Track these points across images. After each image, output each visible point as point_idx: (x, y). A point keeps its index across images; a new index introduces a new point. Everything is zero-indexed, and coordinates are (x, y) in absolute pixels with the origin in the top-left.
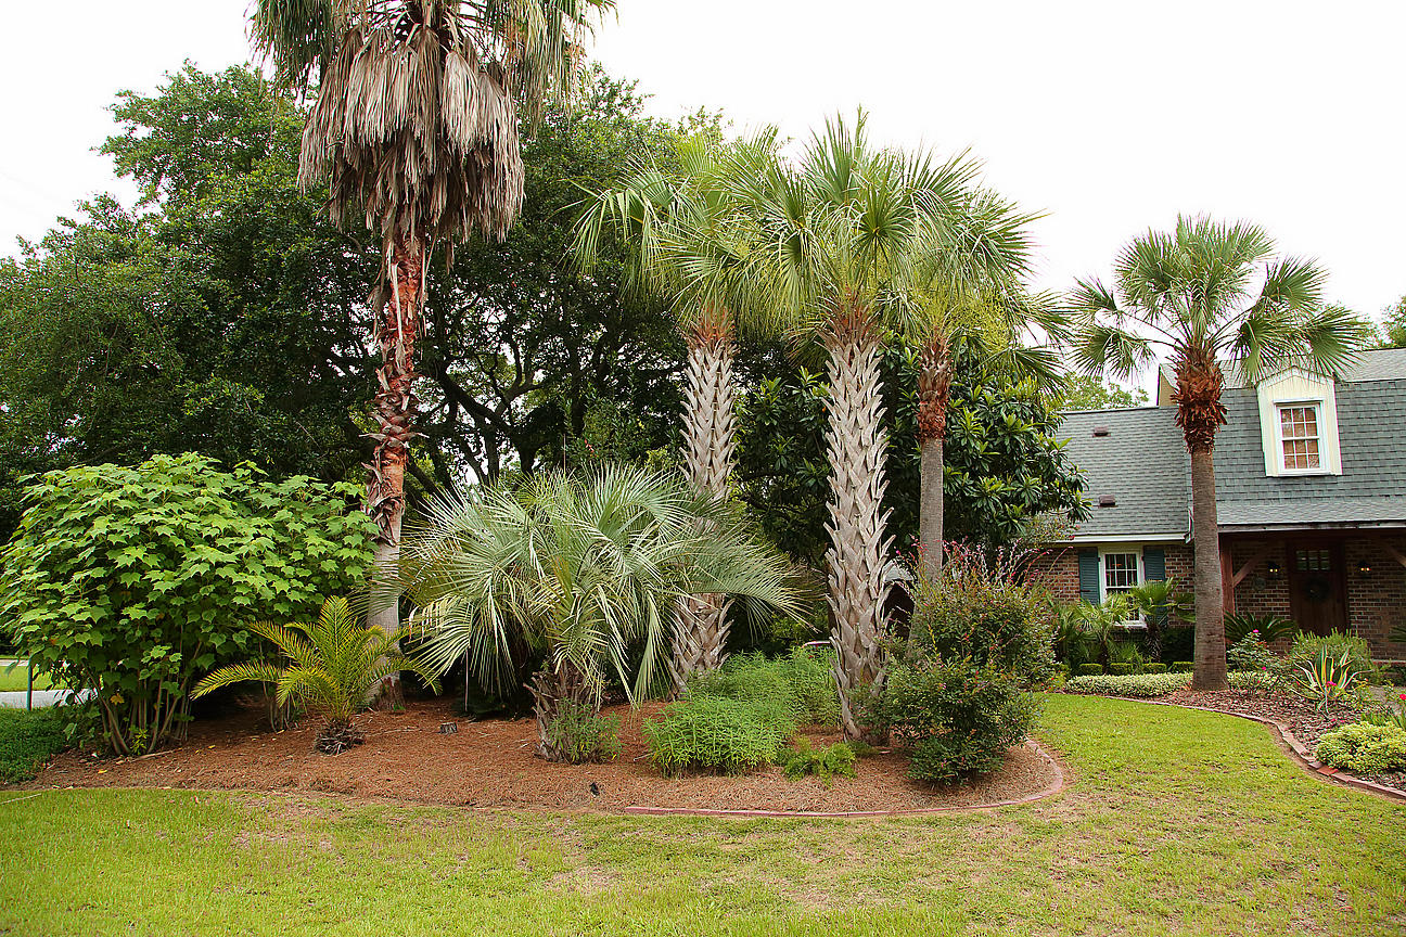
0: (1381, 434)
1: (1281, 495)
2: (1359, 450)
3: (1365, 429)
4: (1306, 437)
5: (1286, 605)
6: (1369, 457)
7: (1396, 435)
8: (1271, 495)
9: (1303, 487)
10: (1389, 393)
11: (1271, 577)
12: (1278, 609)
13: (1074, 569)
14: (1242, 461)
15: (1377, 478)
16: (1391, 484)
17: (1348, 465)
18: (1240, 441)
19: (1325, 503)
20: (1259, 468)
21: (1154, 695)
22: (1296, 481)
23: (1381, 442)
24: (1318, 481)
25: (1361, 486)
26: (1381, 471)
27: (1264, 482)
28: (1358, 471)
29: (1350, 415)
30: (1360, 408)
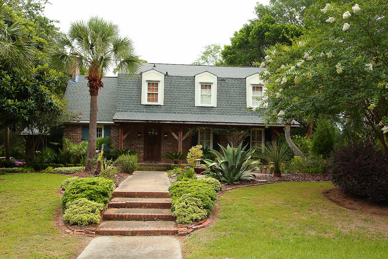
0: (176, 93)
1: (145, 111)
2: (170, 98)
3: (172, 91)
4: (155, 93)
5: (143, 146)
6: (172, 100)
7: (180, 94)
8: (142, 110)
9: (152, 109)
10: (180, 80)
11: (139, 137)
12: (140, 147)
13: (80, 132)
14: (134, 99)
15: (173, 107)
16: (177, 109)
17: (166, 102)
18: (135, 92)
19: (157, 114)
20: (140, 101)
21: (70, 174)
22: (150, 106)
23: (176, 96)
24: (156, 107)
25: (168, 109)
26: (175, 105)
27: (141, 106)
28: (168, 104)
29: (169, 86)
30: (172, 84)
